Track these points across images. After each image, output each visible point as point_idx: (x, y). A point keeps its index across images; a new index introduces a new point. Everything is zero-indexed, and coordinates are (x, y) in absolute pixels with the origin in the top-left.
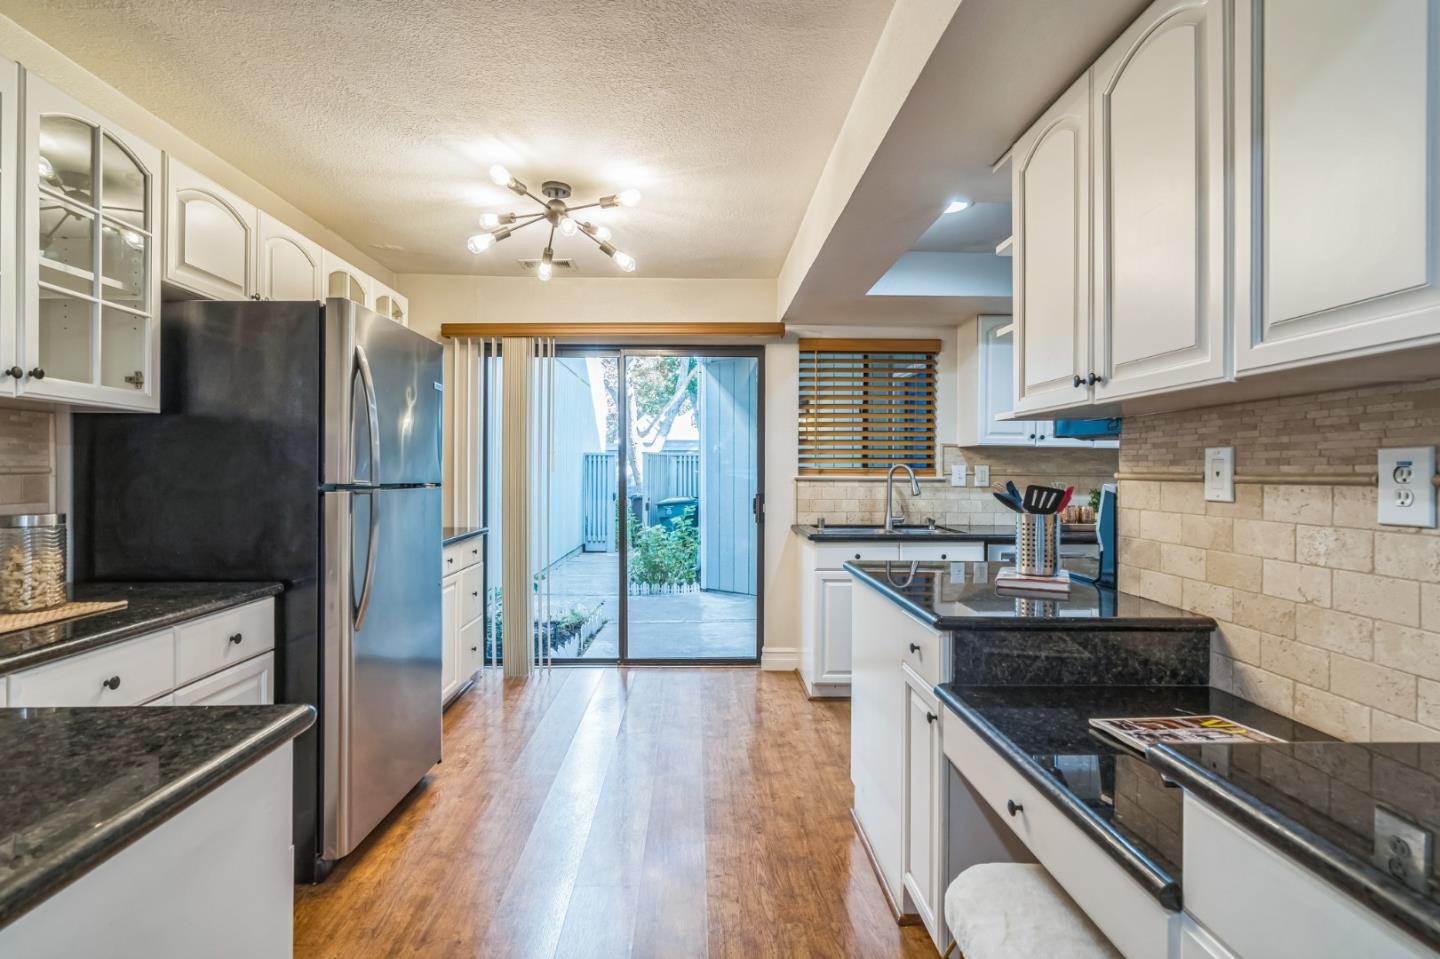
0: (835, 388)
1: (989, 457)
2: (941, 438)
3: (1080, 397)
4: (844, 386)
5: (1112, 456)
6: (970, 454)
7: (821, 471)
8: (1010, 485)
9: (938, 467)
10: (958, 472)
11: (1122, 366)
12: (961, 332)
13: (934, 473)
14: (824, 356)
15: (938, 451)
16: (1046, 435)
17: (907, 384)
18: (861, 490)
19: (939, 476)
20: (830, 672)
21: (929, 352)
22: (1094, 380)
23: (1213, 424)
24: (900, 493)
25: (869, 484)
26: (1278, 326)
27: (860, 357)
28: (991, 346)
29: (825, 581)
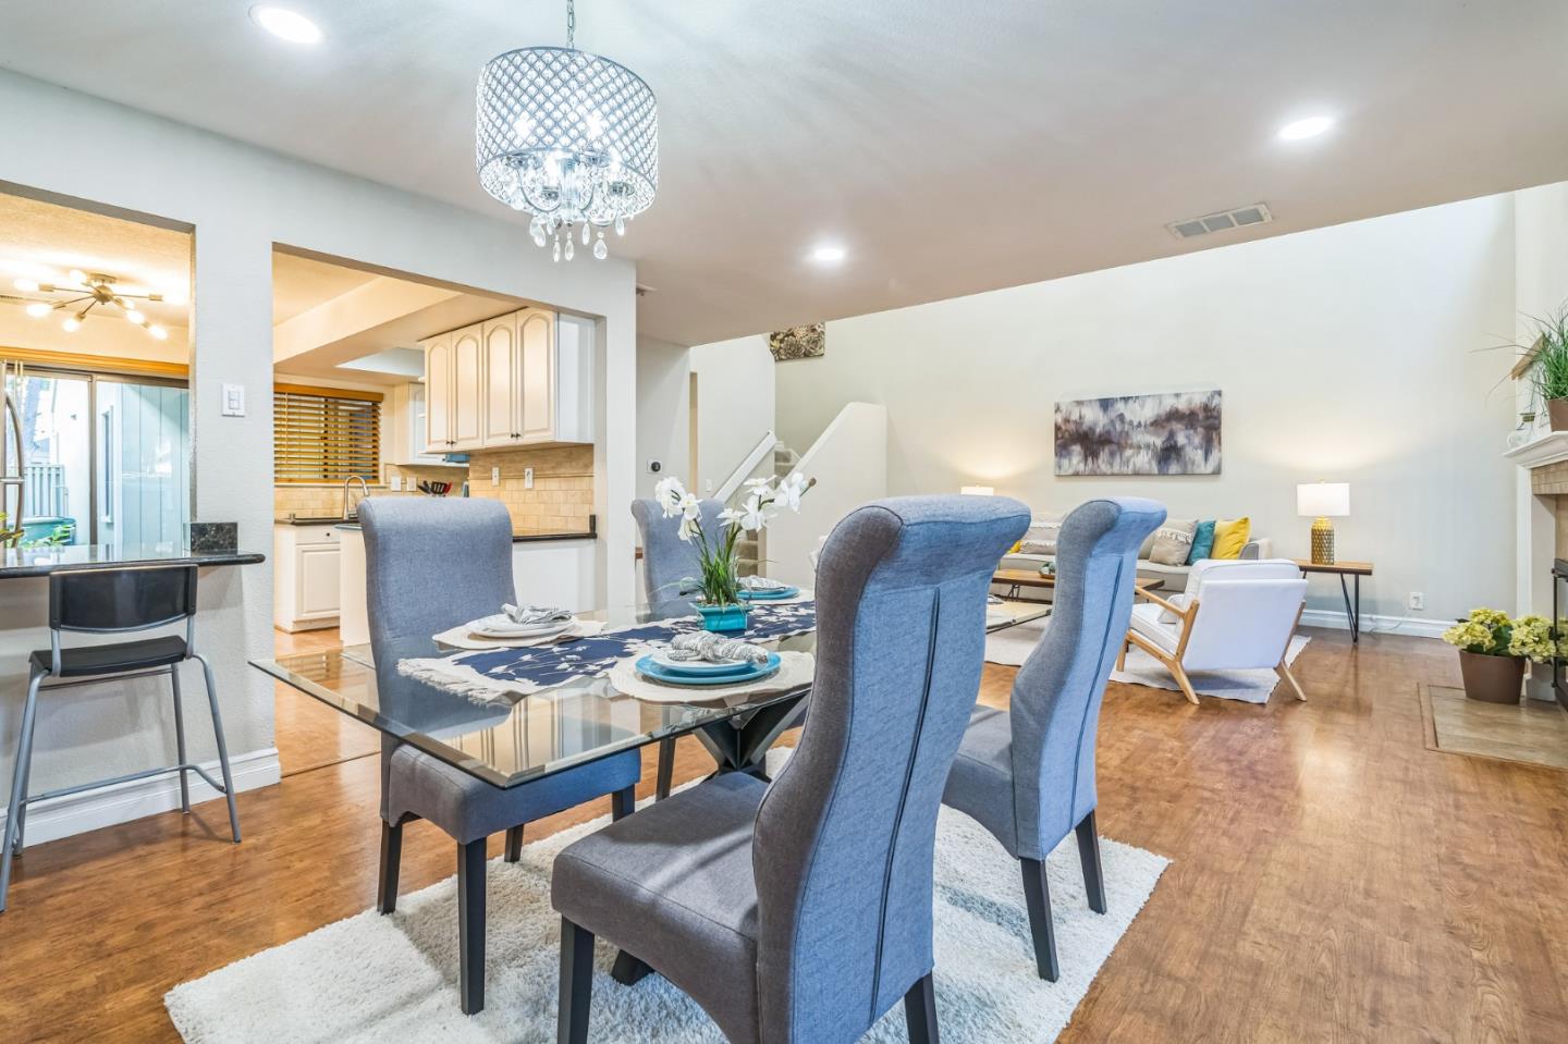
0: (300, 420)
1: (416, 472)
2: (383, 459)
3: (449, 448)
4: (311, 420)
5: (466, 471)
6: (403, 470)
7: (290, 480)
8: (425, 483)
9: (381, 478)
10: (396, 482)
11: (462, 439)
12: (397, 390)
13: (379, 482)
14: (292, 397)
15: (381, 467)
16: (438, 461)
17: (351, 415)
18: (324, 493)
19: (382, 484)
20: (308, 612)
21: (375, 401)
22: (452, 443)
23: (494, 460)
24: (354, 496)
25: (329, 490)
26: (494, 435)
27: (323, 400)
28: (417, 403)
29: (304, 551)
